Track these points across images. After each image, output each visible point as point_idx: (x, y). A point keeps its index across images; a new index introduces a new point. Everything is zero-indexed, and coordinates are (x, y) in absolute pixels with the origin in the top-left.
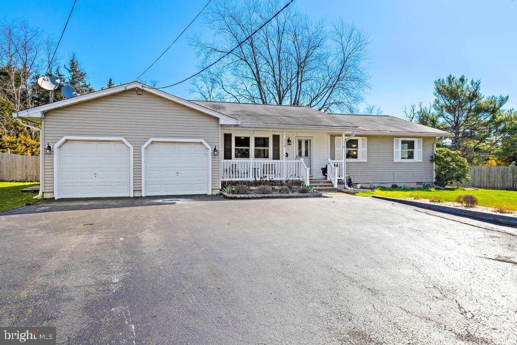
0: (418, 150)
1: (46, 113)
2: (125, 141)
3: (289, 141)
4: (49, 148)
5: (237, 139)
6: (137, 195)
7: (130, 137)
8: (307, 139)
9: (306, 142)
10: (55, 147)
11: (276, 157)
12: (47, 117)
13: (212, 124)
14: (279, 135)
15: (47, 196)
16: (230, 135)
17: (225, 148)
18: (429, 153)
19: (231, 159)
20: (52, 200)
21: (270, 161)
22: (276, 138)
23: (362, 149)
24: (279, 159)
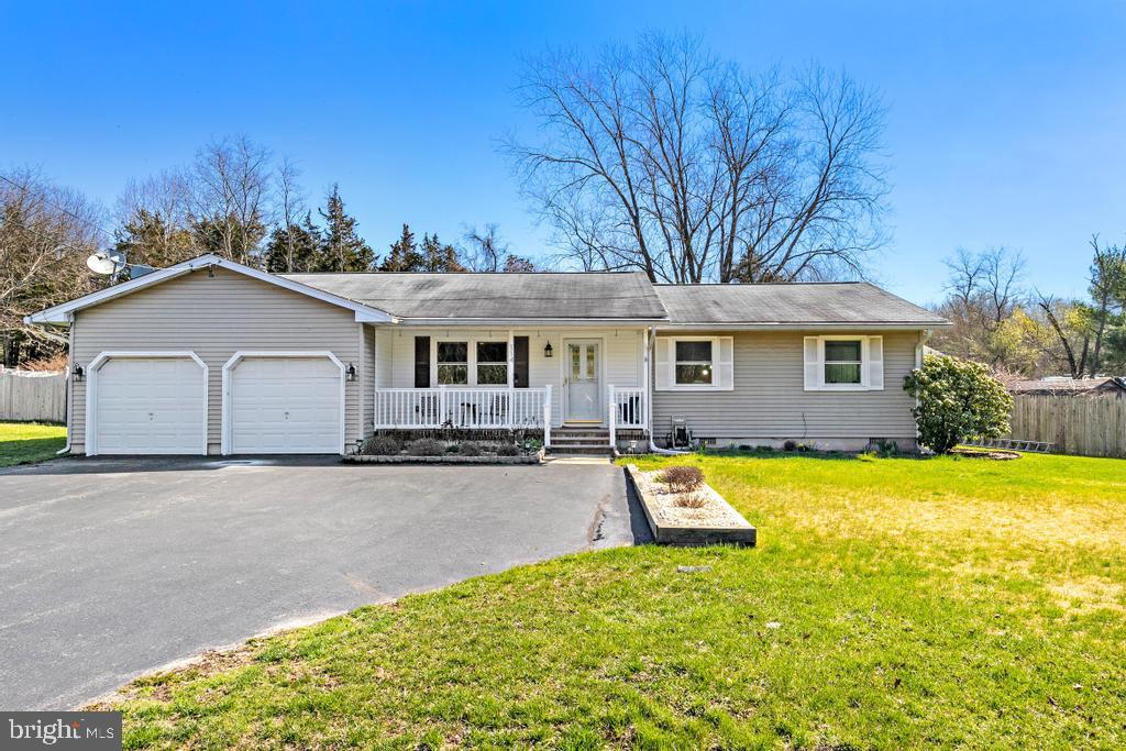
0: (872, 363)
1: (77, 313)
2: (195, 357)
3: (549, 348)
4: (79, 372)
5: (442, 347)
6: (214, 451)
7: (203, 350)
8: (593, 342)
9: (591, 350)
10: (89, 371)
11: (522, 381)
12: (79, 321)
13: (340, 320)
14: (527, 338)
15: (76, 450)
16: (427, 339)
17: (417, 367)
18: (901, 371)
19: (428, 386)
20: (82, 457)
21: (509, 390)
22: (522, 344)
23: (722, 363)
24: (527, 386)
